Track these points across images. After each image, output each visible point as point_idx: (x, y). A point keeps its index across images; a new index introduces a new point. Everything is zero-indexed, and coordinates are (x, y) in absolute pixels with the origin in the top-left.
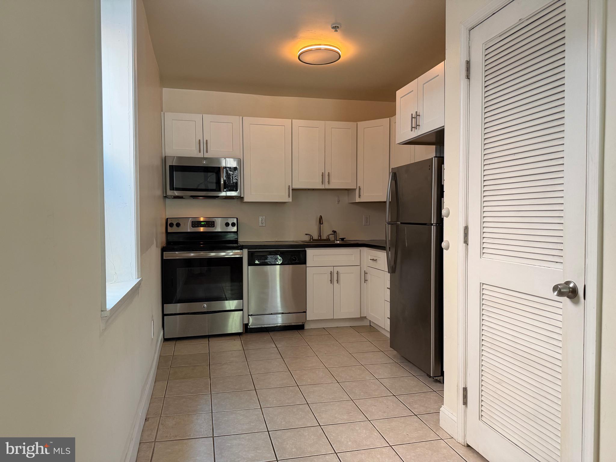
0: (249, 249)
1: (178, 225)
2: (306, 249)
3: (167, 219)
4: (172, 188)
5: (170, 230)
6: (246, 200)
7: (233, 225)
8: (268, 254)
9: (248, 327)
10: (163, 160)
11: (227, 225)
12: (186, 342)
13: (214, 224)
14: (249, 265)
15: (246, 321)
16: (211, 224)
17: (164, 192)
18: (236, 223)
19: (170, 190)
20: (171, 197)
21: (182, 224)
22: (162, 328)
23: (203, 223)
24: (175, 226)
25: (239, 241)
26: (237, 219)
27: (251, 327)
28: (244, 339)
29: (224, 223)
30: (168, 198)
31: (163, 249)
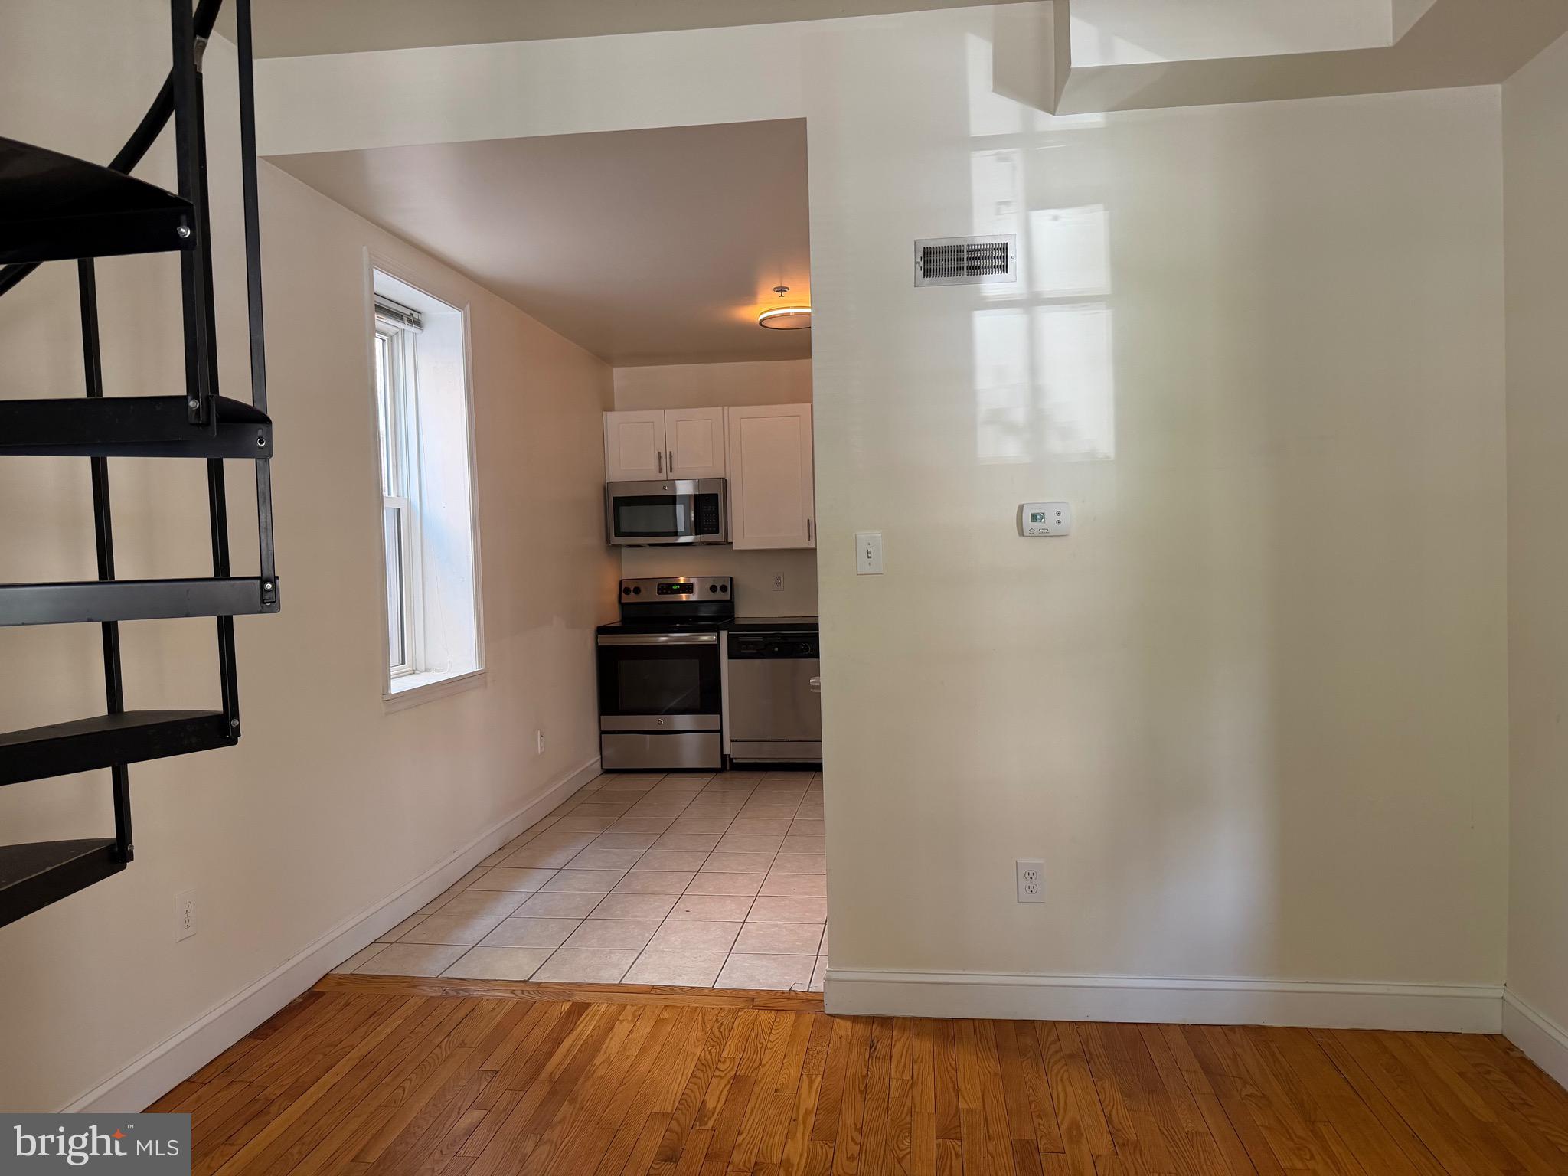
0: (731, 631)
1: (637, 591)
3: (621, 580)
4: (618, 534)
5: (626, 599)
6: (735, 547)
7: (724, 588)
8: (760, 639)
9: (731, 760)
10: (606, 489)
11: (713, 589)
12: (633, 777)
13: (692, 589)
14: (729, 658)
15: (727, 751)
16: (688, 588)
17: (608, 540)
18: (729, 586)
19: (616, 536)
20: (619, 546)
21: (642, 589)
22: (598, 753)
23: (675, 587)
24: (632, 593)
25: (736, 616)
26: (731, 578)
27: (734, 761)
28: (719, 777)
29: (708, 586)
30: (613, 549)
31: (601, 630)
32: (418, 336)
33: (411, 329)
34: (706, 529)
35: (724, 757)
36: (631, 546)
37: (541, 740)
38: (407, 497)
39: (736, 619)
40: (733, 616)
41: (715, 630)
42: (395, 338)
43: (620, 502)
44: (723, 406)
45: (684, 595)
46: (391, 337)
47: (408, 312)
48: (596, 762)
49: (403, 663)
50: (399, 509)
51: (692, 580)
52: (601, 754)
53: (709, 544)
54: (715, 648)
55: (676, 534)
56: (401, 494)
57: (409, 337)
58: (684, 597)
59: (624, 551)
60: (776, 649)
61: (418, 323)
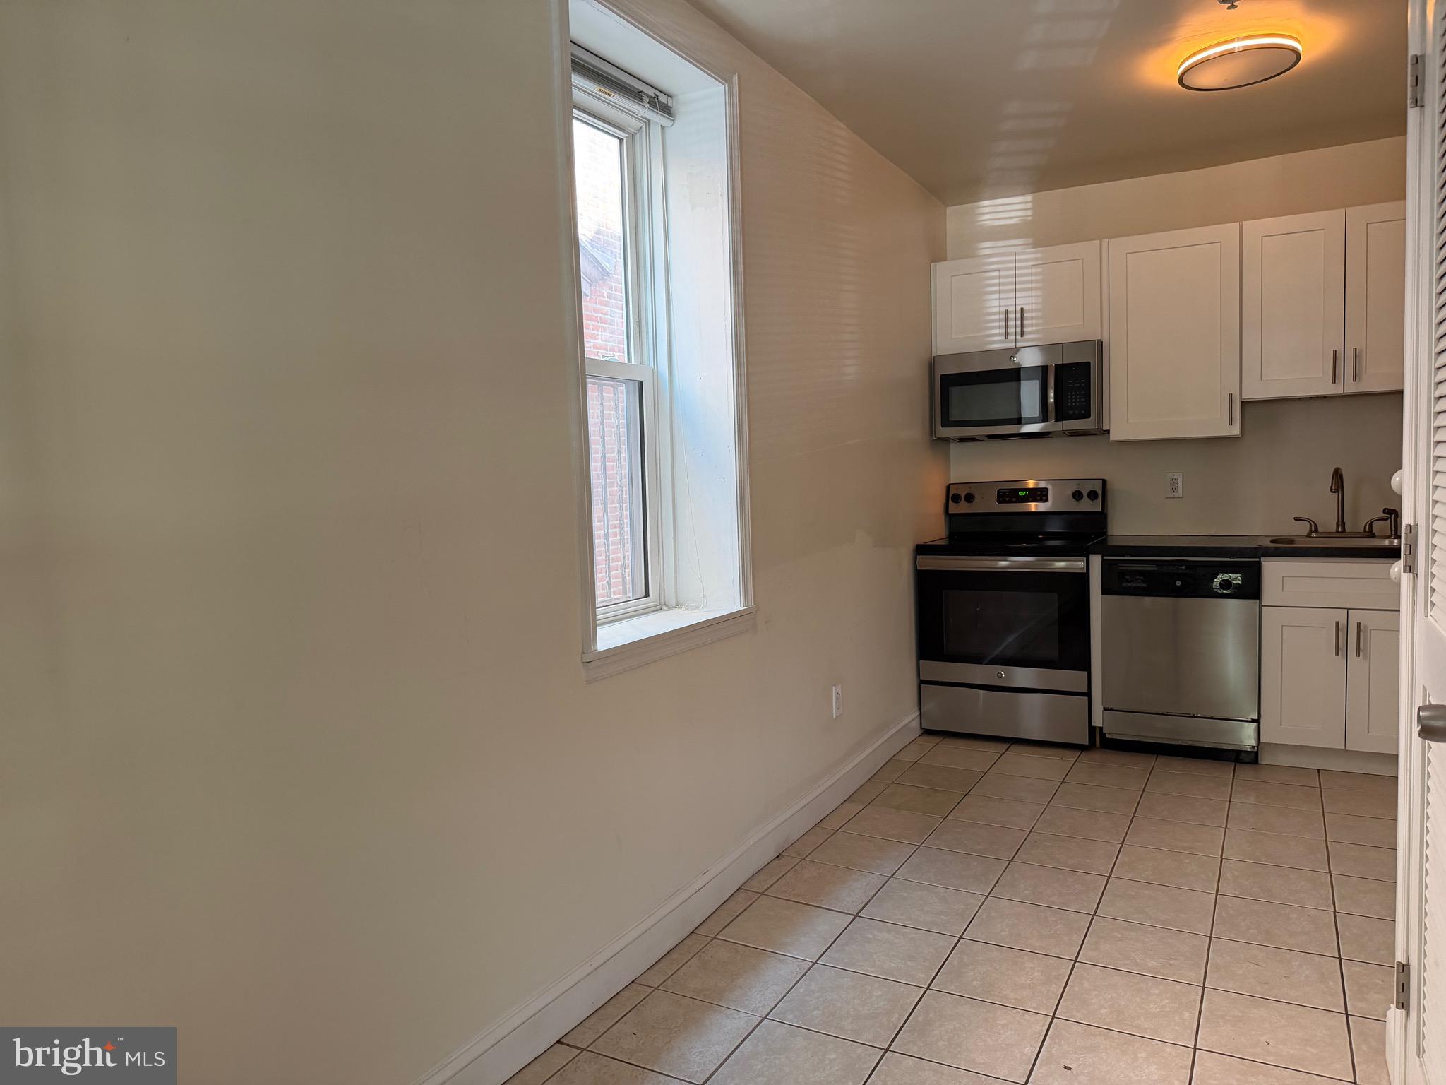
0: (1105, 556)
1: (970, 498)
2: (1262, 559)
3: (950, 485)
4: (947, 423)
5: (954, 509)
6: (1114, 437)
7: (1093, 495)
8: (1154, 568)
9: (1103, 735)
10: (932, 364)
11: (1077, 496)
12: (960, 744)
13: (1047, 496)
14: (1104, 593)
15: (1098, 721)
16: (1040, 495)
17: (932, 431)
18: (1101, 491)
19: (942, 427)
20: (946, 440)
21: (977, 498)
22: (917, 708)
23: (1022, 494)
24: (963, 502)
25: (1109, 533)
26: (1104, 481)
27: (1108, 736)
28: (1086, 759)
29: (1070, 492)
30: (939, 444)
31: (921, 550)
32: (667, 131)
33: (657, 118)
34: (1071, 412)
35: (1092, 730)
36: (963, 440)
37: (837, 699)
38: (652, 364)
39: (1109, 538)
40: (1105, 533)
41: (1085, 553)
42: (637, 137)
43: (950, 381)
44: (1100, 239)
45: (1033, 504)
46: (633, 136)
47: (651, 92)
48: (915, 718)
49: (647, 595)
50: (641, 382)
51: (1042, 485)
52: (920, 709)
53: (1074, 433)
54: (1082, 580)
55: (1019, 421)
56: (645, 360)
57: (656, 132)
58: (1033, 507)
59: (955, 449)
60: (1178, 583)
61: (667, 110)
